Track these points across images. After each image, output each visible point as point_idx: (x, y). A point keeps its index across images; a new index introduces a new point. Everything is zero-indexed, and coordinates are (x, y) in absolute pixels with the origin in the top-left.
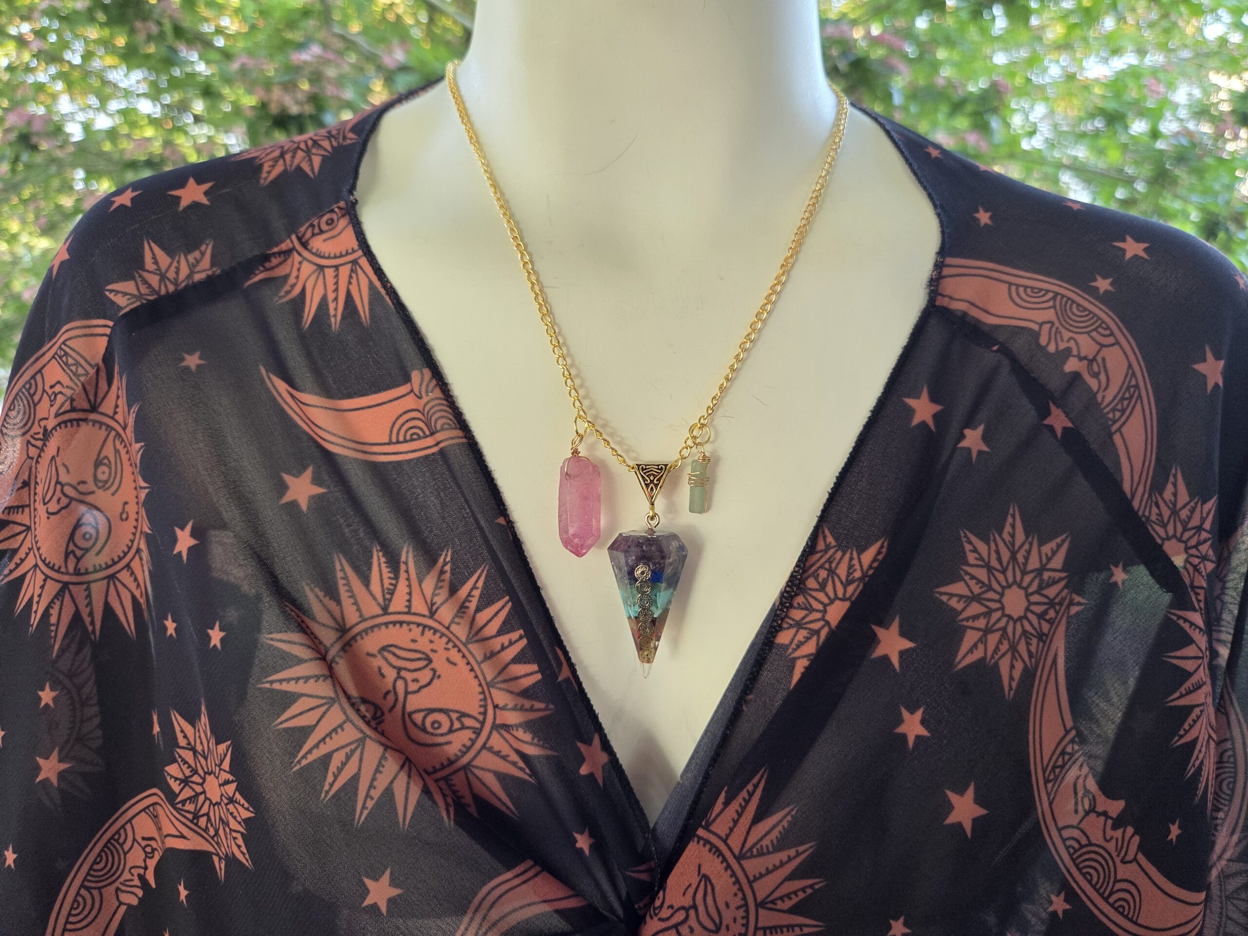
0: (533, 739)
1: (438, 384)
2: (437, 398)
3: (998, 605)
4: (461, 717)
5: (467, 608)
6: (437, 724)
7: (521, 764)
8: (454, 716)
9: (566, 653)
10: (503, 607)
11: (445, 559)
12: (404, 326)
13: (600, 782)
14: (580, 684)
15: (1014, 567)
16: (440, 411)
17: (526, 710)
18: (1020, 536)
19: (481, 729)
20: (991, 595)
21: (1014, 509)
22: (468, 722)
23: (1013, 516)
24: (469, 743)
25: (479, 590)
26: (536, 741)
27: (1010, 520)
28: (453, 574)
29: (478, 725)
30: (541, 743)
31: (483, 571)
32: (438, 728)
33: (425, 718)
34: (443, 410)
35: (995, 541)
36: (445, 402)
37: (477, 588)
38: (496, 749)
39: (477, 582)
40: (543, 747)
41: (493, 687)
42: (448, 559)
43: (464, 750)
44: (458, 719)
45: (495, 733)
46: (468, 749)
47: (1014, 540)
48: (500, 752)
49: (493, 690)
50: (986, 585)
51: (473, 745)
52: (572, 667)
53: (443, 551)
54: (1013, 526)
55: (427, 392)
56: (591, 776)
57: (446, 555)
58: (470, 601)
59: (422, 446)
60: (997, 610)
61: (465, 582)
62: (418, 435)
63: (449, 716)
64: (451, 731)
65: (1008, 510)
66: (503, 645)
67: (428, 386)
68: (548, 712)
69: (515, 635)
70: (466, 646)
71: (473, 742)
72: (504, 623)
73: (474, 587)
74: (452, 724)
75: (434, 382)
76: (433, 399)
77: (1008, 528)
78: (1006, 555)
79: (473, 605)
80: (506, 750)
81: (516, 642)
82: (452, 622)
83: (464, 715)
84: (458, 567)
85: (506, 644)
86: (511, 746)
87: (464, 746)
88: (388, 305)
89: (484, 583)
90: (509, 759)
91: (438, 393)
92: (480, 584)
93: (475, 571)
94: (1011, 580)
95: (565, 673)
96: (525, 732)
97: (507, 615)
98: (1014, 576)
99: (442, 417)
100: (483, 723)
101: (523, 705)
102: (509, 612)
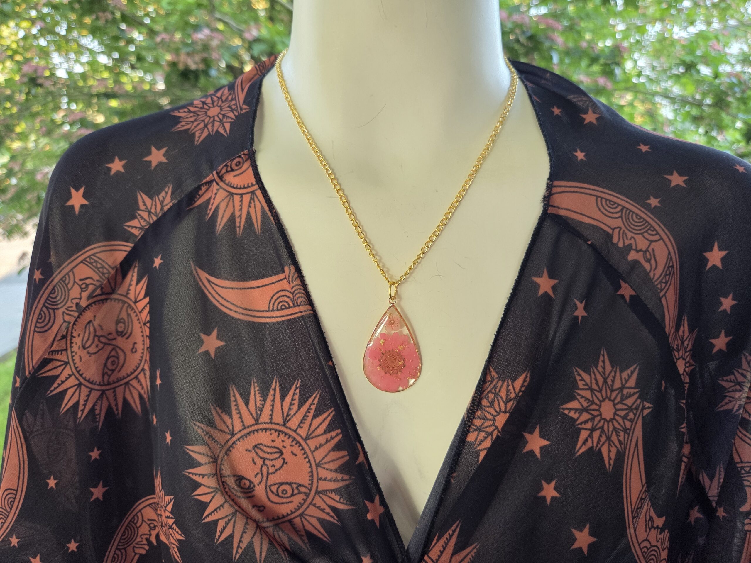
0: (340, 499)
1: (298, 276)
2: (298, 285)
3: (598, 413)
4: (298, 486)
5: (308, 416)
6: (285, 492)
7: (332, 514)
8: (295, 486)
9: (362, 445)
10: (328, 416)
11: (296, 386)
12: (281, 237)
13: (378, 524)
14: (369, 464)
15: (606, 387)
16: (299, 293)
17: (338, 481)
18: (608, 368)
19: (309, 494)
20: (594, 407)
21: (603, 351)
22: (302, 489)
23: (603, 356)
24: (302, 502)
25: (315, 405)
26: (342, 500)
27: (601, 358)
28: (300, 395)
29: (307, 491)
30: (345, 502)
31: (318, 393)
32: (286, 493)
33: (278, 488)
34: (301, 293)
35: (594, 372)
36: (302, 287)
37: (314, 404)
38: (318, 505)
39: (314, 400)
40: (346, 504)
41: (320, 467)
42: (298, 385)
43: (300, 505)
44: (297, 488)
45: (317, 496)
46: (302, 505)
47: (605, 371)
48: (320, 507)
49: (319, 469)
50: (591, 401)
51: (305, 502)
52: (365, 453)
53: (295, 380)
54: (604, 362)
55: (292, 281)
56: (373, 521)
57: (297, 383)
58: (310, 412)
59: (287, 314)
60: (597, 416)
61: (307, 400)
62: (285, 306)
63: (291, 486)
64: (292, 495)
65: (601, 351)
66: (327, 439)
67: (293, 277)
68: (351, 481)
69: (334, 434)
70: (306, 442)
71: (305, 501)
72: (329, 426)
73: (312, 404)
74: (293, 491)
75: (296, 275)
76: (296, 286)
77: (601, 363)
78: (601, 381)
79: (311, 415)
80: (323, 506)
81: (334, 437)
82: (299, 426)
83: (300, 485)
84: (304, 391)
85: (329, 438)
86: (326, 504)
87: (300, 503)
88: (272, 222)
89: (318, 401)
90: (325, 511)
91: (298, 282)
92: (316, 402)
93: (313, 394)
94: (604, 396)
95: (361, 458)
96: (336, 495)
97: (330, 421)
98: (607, 394)
99: (300, 297)
100: (310, 490)
101: (336, 478)
102: (332, 419)
